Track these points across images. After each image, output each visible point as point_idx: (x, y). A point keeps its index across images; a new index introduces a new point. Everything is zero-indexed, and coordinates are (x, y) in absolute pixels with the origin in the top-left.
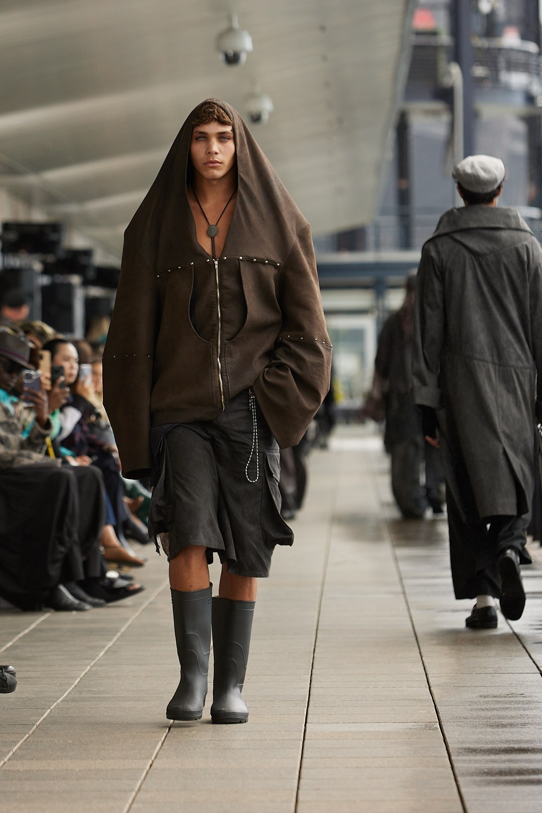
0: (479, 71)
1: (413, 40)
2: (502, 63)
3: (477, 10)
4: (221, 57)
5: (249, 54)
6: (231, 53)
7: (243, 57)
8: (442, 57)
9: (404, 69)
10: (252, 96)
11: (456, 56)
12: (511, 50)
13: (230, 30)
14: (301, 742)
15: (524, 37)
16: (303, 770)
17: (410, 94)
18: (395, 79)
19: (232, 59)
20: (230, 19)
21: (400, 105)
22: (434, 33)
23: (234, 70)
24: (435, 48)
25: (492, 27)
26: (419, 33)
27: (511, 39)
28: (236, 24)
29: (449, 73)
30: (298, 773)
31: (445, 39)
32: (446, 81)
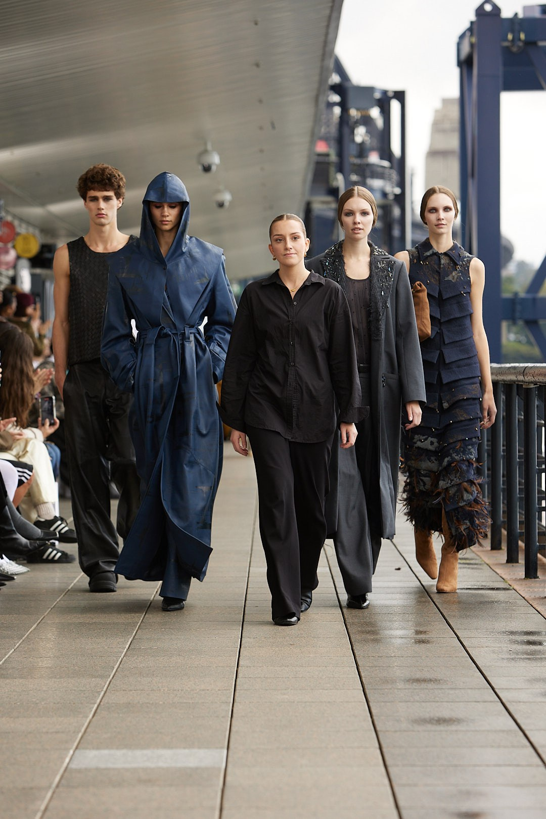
0: (354, 178)
1: (315, 158)
2: (368, 173)
3: (353, 140)
4: (200, 168)
5: (217, 166)
6: (206, 164)
7: (214, 168)
8: (332, 170)
9: (310, 177)
10: (218, 191)
11: (341, 170)
12: (373, 165)
13: (205, 152)
14: (247, 579)
15: (382, 158)
16: (248, 595)
17: (313, 191)
18: (304, 181)
19: (207, 169)
20: (205, 144)
21: (307, 198)
22: (327, 155)
23: (208, 175)
24: (328, 164)
25: (362, 151)
26: (319, 155)
27: (374, 158)
28: (209, 147)
29: (336, 179)
30: (244, 597)
31: (333, 158)
32: (335, 184)
